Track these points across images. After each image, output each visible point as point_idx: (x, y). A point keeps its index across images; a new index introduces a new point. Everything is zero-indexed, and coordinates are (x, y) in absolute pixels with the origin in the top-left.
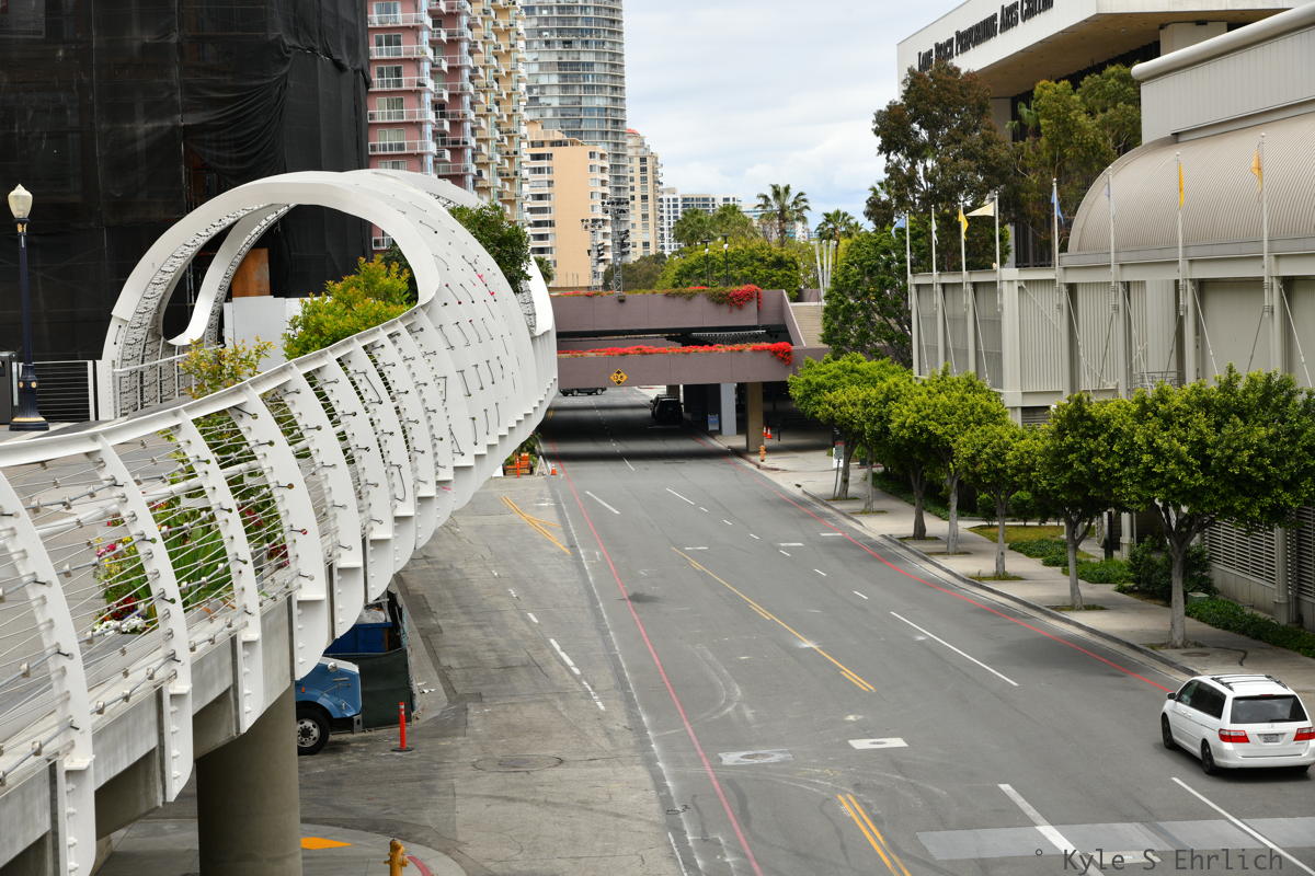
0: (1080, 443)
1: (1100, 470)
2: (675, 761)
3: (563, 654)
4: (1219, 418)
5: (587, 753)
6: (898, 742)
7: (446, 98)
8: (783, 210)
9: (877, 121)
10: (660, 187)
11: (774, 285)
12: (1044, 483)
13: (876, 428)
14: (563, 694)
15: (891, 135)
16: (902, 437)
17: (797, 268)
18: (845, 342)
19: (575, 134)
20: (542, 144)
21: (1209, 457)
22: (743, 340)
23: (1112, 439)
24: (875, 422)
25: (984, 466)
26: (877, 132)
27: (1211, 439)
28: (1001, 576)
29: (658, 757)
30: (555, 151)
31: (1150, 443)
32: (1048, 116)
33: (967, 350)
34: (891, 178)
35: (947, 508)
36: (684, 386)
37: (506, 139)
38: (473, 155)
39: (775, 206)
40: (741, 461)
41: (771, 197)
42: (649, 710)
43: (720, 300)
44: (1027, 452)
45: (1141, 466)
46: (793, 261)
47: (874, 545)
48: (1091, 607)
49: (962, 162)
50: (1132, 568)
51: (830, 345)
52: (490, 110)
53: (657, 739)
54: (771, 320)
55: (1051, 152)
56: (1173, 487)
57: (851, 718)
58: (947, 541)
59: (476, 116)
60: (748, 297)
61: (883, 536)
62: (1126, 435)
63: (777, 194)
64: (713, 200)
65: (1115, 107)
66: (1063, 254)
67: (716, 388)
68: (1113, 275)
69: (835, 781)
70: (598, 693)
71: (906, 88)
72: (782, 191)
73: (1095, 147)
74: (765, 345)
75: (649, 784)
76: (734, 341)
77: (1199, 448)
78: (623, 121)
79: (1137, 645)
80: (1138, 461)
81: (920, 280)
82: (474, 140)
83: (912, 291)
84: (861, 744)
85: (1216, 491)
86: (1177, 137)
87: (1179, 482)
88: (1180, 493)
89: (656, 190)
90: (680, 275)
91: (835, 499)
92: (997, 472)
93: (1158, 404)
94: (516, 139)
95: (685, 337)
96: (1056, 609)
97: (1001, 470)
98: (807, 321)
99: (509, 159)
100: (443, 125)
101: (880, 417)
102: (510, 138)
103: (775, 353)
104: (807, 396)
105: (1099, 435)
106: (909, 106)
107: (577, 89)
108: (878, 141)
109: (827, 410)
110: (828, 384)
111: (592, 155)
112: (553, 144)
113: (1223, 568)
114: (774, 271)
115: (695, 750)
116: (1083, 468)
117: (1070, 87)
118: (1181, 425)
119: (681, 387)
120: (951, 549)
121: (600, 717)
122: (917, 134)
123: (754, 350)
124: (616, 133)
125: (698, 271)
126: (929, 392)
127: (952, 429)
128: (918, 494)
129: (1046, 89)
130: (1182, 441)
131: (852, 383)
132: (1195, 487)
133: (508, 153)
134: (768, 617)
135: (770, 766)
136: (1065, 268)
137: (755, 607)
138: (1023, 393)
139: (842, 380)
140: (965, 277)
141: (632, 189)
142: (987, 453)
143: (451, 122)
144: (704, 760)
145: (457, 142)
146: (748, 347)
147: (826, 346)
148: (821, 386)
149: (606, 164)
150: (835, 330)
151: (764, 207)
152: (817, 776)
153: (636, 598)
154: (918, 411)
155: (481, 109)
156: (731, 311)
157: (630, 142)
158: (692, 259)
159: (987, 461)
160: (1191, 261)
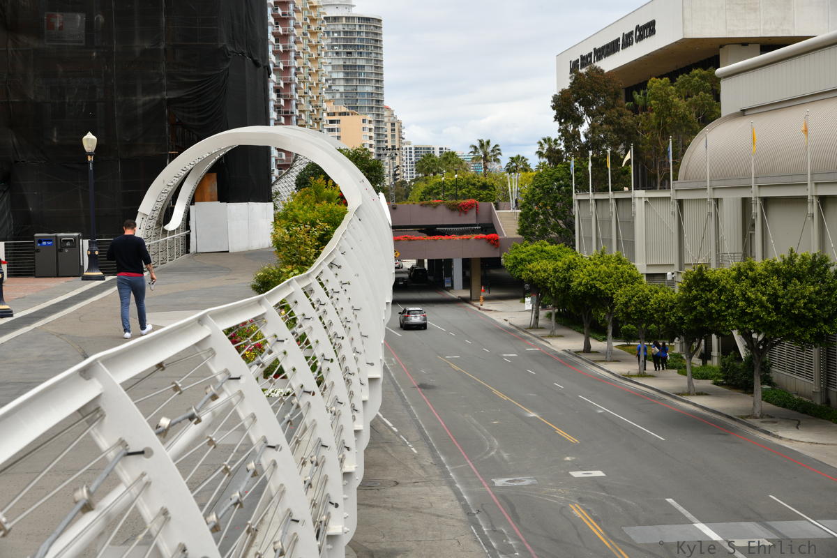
0: (701, 295)
1: (714, 311)
2: (466, 484)
3: (385, 419)
4: (785, 280)
5: (412, 478)
6: (599, 473)
7: (282, 85)
8: (486, 155)
9: (554, 101)
10: (403, 141)
11: (481, 200)
12: (673, 319)
13: (562, 286)
14: (390, 443)
15: (562, 109)
16: (580, 291)
17: (495, 190)
18: (533, 234)
19: (354, 108)
20: (334, 114)
21: (780, 304)
22: (468, 232)
23: (721, 292)
24: (562, 281)
25: (633, 308)
26: (554, 108)
27: (781, 293)
28: (642, 375)
29: (456, 481)
30: (342, 118)
31: (744, 295)
32: (656, 99)
33: (611, 240)
34: (562, 136)
35: (606, 334)
36: (428, 260)
37: (315, 110)
38: (297, 120)
39: (481, 153)
40: (468, 305)
41: (478, 147)
42: (445, 453)
43: (453, 208)
44: (662, 300)
45: (738, 309)
46: (493, 186)
47: (560, 356)
48: (700, 394)
49: (604, 126)
50: (722, 371)
51: (523, 235)
52: (306, 93)
53: (453, 470)
54: (484, 220)
55: (658, 121)
56: (758, 321)
57: (568, 458)
58: (605, 353)
59: (299, 96)
60: (471, 206)
61: (564, 350)
62: (729, 290)
63: (482, 145)
64: (433, 149)
65: (697, 95)
66: (675, 182)
67: (449, 262)
68: (708, 195)
69: (566, 496)
70: (411, 442)
71: (571, 82)
72: (485, 144)
73: (684, 117)
74: (481, 235)
75: (454, 497)
76: (461, 233)
77: (774, 298)
78: (382, 101)
79: (732, 416)
80: (737, 306)
81: (581, 197)
82: (297, 111)
83: (576, 203)
84: (577, 474)
85: (783, 324)
86: (743, 112)
87: (761, 318)
88: (762, 325)
89: (400, 142)
90: (425, 193)
91: (530, 328)
92: (641, 312)
93: (748, 271)
94: (321, 111)
95: (431, 230)
96: (679, 395)
97: (644, 311)
98: (508, 221)
99: (318, 123)
100: (280, 102)
101: (565, 279)
102: (318, 110)
103: (489, 240)
104: (514, 267)
105: (712, 290)
106: (574, 92)
107: (355, 81)
108: (555, 113)
109: (528, 274)
110: (528, 259)
111: (364, 121)
112: (340, 114)
113: (777, 371)
114: (481, 191)
115: (477, 477)
116: (703, 310)
117: (669, 81)
118: (762, 284)
119: (426, 261)
120: (609, 358)
121: (415, 457)
122: (577, 109)
123: (476, 238)
124: (377, 108)
125: (435, 191)
126: (594, 264)
127: (610, 286)
128: (586, 325)
129: (655, 84)
130: (763, 294)
131: (542, 258)
132: (771, 322)
133: (316, 119)
134: (505, 398)
135: (525, 487)
136: (677, 190)
137: (496, 392)
138: (647, 265)
139: (536, 257)
140: (611, 195)
141: (386, 142)
142: (635, 301)
143: (285, 101)
144: (484, 483)
145: (287, 112)
146: (473, 237)
147: (521, 236)
148: (523, 260)
149: (372, 126)
150: (527, 226)
151: (474, 153)
152: (555, 493)
153: (422, 386)
154: (590, 275)
155: (301, 92)
156: (460, 215)
157: (386, 113)
158: (431, 184)
159: (635, 306)
160: (759, 186)
